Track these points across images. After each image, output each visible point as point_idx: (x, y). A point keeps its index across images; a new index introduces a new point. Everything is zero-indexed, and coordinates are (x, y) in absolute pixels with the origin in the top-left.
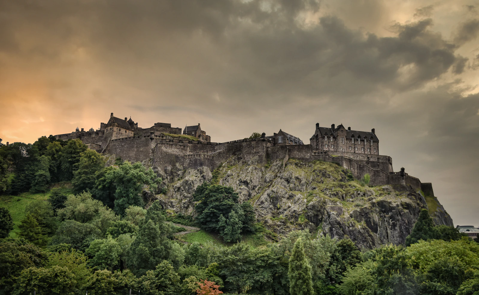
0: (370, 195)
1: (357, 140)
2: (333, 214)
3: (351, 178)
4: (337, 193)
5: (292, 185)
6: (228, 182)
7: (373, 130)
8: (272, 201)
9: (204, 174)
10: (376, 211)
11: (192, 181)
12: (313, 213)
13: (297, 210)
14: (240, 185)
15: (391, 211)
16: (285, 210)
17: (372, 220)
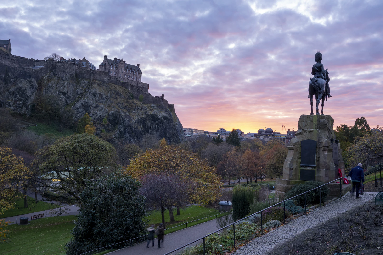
0: (145, 110)
1: (130, 71)
2: (127, 120)
3: (133, 97)
4: (126, 106)
5: (97, 99)
6: (50, 91)
7: (138, 65)
8: (84, 108)
9: (32, 84)
10: (149, 120)
11: (25, 88)
12: (113, 118)
13: (102, 115)
14: (59, 95)
15: (157, 121)
16: (93, 115)
17: (146, 125)
